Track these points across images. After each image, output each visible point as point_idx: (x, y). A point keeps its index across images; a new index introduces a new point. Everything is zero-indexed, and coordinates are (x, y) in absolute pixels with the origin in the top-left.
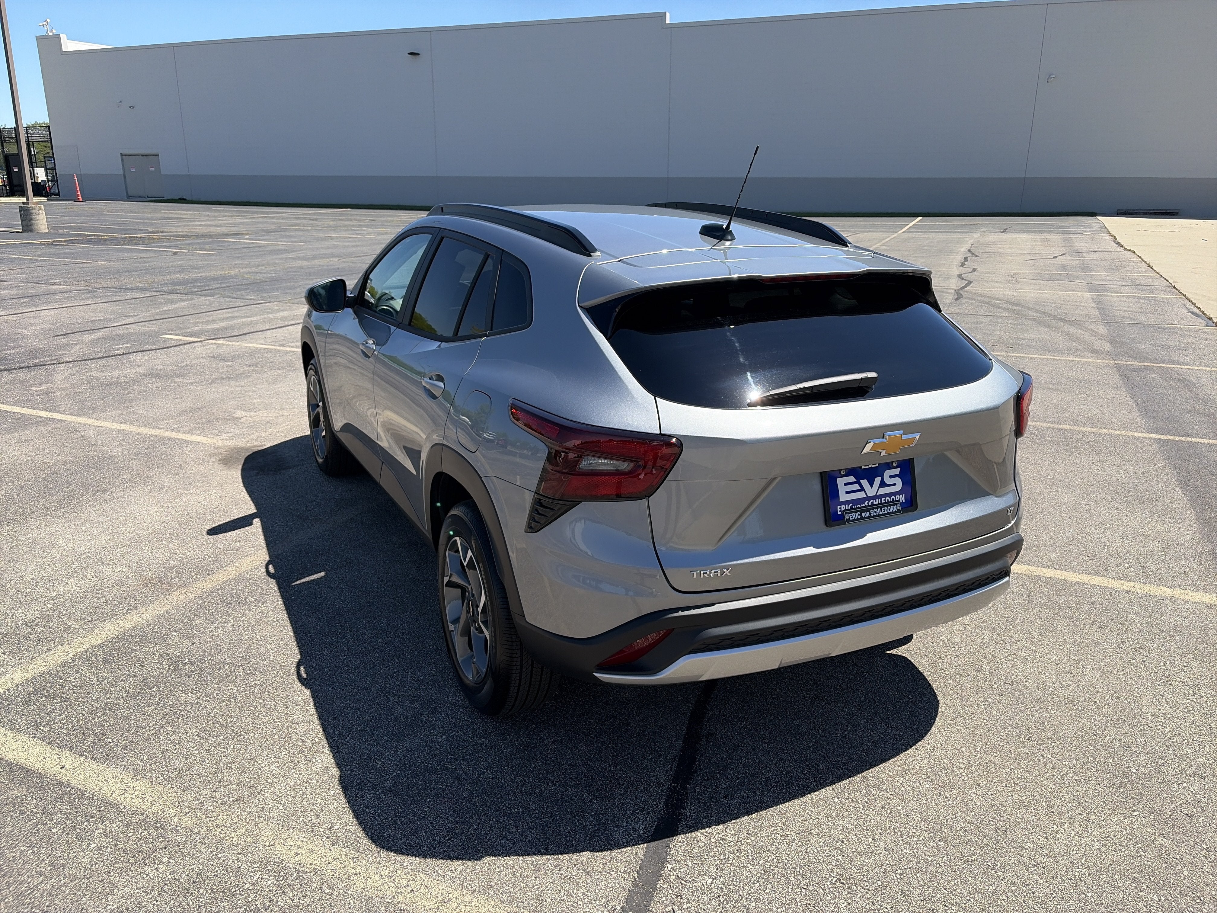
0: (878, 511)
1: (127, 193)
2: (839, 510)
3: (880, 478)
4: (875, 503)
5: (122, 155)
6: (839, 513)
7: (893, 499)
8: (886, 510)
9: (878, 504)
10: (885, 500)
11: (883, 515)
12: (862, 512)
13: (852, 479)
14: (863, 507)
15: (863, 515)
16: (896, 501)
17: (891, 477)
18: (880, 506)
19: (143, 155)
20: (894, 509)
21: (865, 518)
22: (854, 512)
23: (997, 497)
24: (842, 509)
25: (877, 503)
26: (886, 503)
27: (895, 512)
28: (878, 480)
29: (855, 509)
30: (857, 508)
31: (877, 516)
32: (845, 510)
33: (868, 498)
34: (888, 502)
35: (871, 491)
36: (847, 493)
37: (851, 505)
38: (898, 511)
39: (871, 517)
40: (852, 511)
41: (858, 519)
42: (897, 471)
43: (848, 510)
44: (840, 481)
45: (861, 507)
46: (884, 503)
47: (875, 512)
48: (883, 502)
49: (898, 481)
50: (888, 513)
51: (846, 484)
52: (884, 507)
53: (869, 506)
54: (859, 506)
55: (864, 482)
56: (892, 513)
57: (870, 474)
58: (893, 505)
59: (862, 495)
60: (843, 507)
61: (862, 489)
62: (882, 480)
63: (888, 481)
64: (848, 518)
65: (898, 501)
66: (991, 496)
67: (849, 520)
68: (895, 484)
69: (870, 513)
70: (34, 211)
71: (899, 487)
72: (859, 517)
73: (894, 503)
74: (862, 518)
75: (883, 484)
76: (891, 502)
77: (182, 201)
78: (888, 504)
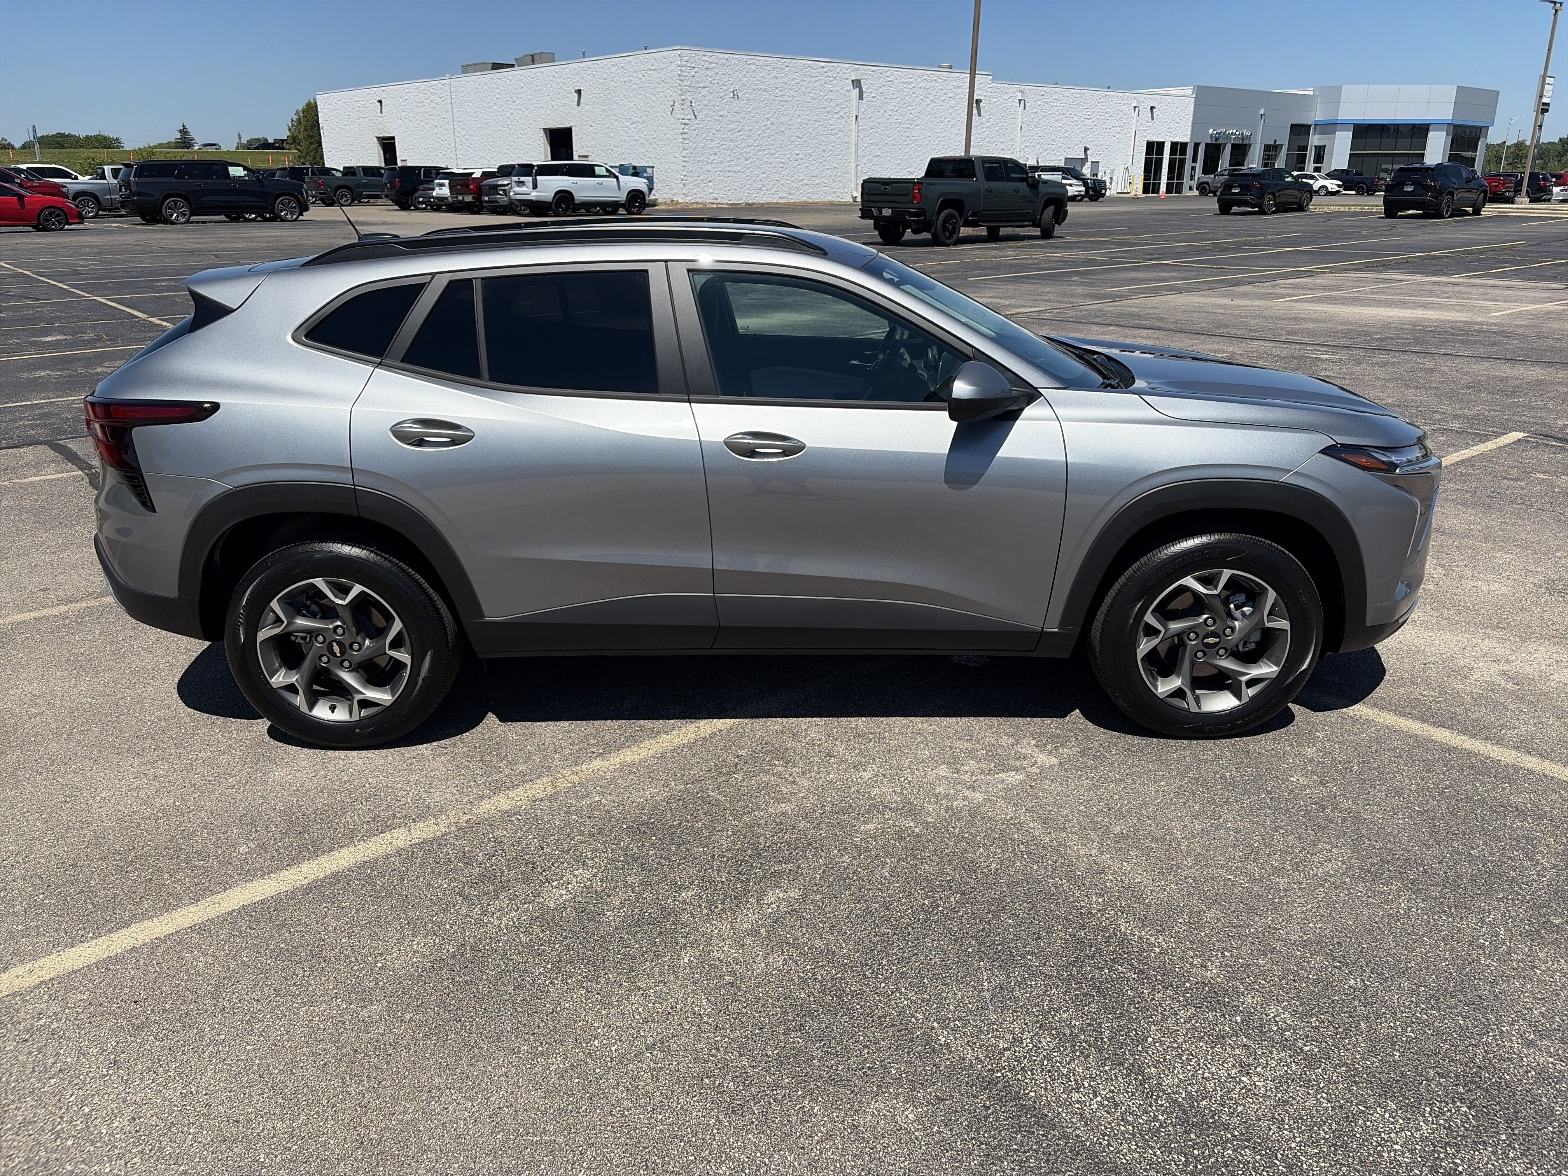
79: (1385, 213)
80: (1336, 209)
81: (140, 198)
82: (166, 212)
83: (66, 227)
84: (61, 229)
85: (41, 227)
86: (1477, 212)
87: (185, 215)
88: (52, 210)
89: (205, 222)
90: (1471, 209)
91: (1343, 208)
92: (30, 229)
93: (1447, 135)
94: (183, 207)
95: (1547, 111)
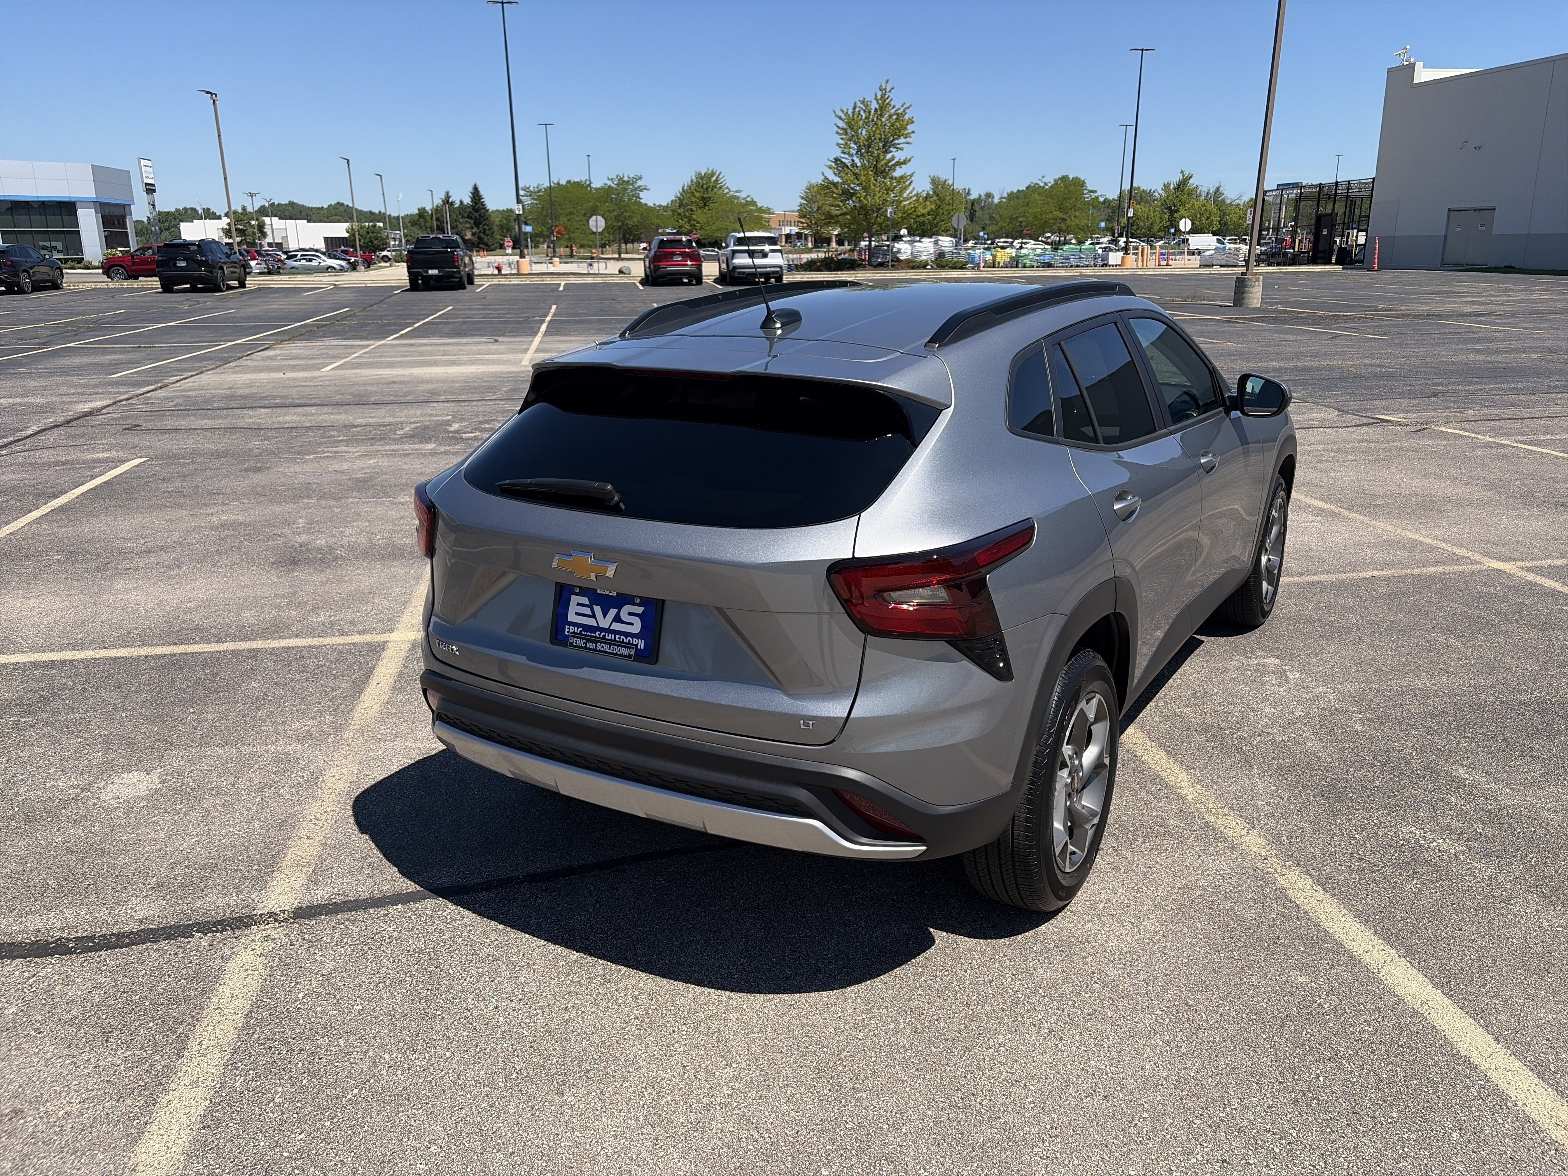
0: (606, 647)
1: (1442, 260)
2: (567, 630)
3: (617, 610)
4: (607, 637)
5: (1449, 210)
6: (566, 633)
7: (629, 640)
8: (616, 649)
9: (611, 640)
10: (619, 638)
11: (610, 653)
12: (588, 641)
13: (585, 601)
14: (593, 637)
15: (589, 645)
16: (633, 644)
17: (630, 614)
18: (611, 643)
19: (1475, 210)
20: (625, 651)
21: (589, 649)
22: (581, 638)
23: (788, 695)
24: (571, 631)
25: (610, 638)
26: (619, 642)
27: (625, 656)
28: (613, 612)
29: (584, 635)
30: (586, 635)
31: (602, 652)
32: (573, 633)
33: (599, 629)
34: (623, 642)
35: (604, 623)
36: (577, 614)
37: (581, 629)
38: (630, 656)
39: (595, 650)
40: (579, 636)
41: (581, 647)
42: (640, 610)
43: (577, 633)
44: (575, 599)
45: (591, 636)
46: (617, 641)
47: (603, 647)
48: (617, 639)
49: (637, 622)
50: (616, 654)
51: (579, 604)
52: (615, 645)
53: (600, 638)
54: (588, 633)
55: (597, 609)
56: (620, 655)
57: (607, 603)
58: (625, 647)
59: (591, 622)
60: (572, 629)
61: (593, 616)
62: (618, 614)
63: (624, 616)
64: (571, 641)
65: (634, 645)
66: (779, 691)
67: (571, 644)
68: (632, 624)
69: (596, 646)
70: (1249, 283)
71: (636, 628)
72: (584, 646)
73: (628, 646)
74: (586, 648)
75: (617, 619)
76: (626, 643)
77: (1509, 269)
78: (622, 644)
79: (162, 287)
80: (93, 286)
86: (242, 285)
90: (237, 282)
91: (100, 284)
93: (96, 212)
95: (154, 191)
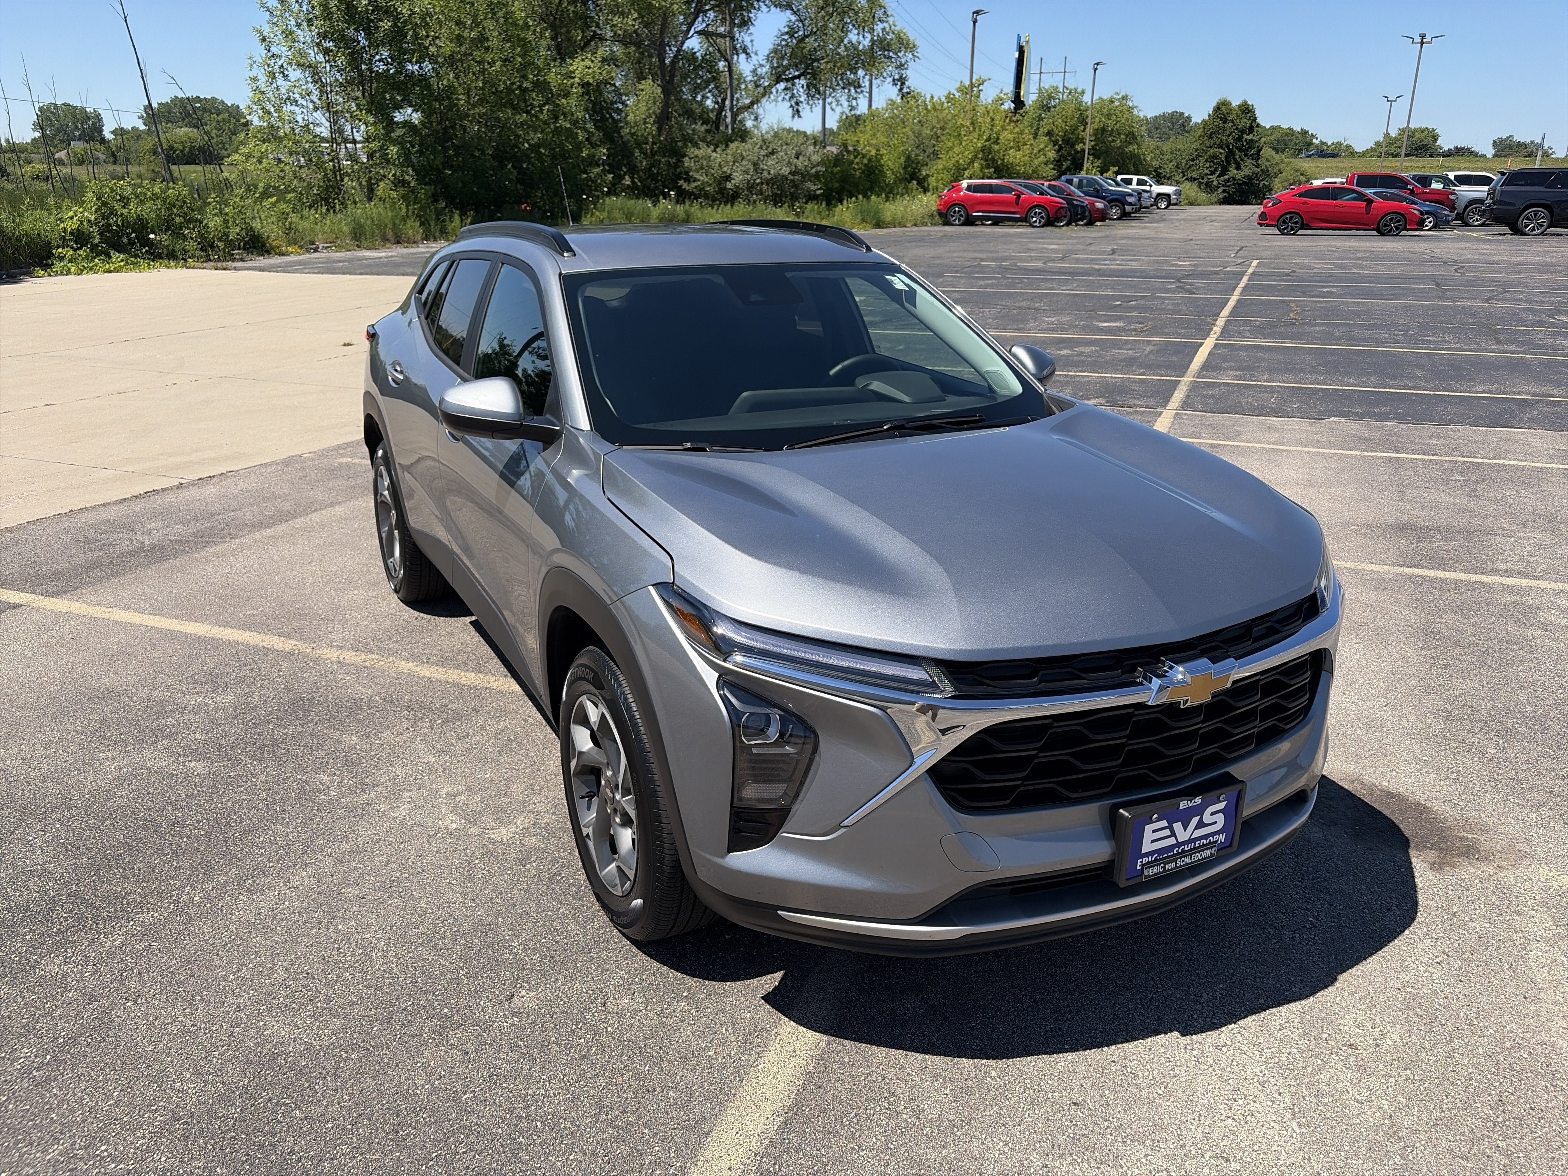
81: (1500, 207)
82: (1522, 221)
83: (1403, 233)
84: (1397, 235)
85: (1383, 232)
87: (1542, 226)
88: (1394, 216)
89: (1561, 235)
92: (1375, 233)
94: (1543, 218)
